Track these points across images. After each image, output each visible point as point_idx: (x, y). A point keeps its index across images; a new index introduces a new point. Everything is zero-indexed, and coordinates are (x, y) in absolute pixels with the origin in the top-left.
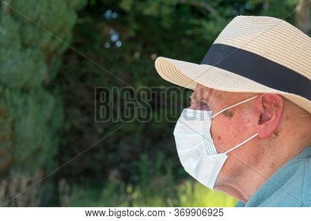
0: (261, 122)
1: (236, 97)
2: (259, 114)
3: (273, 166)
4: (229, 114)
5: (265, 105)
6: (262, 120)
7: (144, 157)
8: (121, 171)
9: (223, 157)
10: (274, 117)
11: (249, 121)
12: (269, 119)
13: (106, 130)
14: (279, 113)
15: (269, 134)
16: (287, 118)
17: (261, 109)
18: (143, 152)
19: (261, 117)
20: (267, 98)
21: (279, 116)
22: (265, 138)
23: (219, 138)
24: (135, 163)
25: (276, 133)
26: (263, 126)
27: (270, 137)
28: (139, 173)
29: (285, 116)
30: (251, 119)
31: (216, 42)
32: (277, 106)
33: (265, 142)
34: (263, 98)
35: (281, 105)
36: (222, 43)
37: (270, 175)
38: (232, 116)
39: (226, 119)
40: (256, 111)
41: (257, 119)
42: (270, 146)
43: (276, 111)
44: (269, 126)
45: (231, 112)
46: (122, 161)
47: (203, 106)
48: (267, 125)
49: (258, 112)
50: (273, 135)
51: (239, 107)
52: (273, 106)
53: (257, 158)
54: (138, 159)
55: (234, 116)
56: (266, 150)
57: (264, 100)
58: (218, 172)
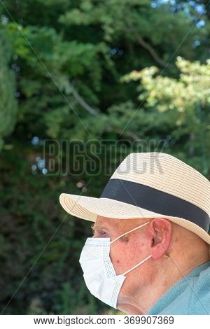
0: (153, 245)
1: (130, 225)
2: (151, 238)
3: (166, 284)
4: (125, 240)
5: (156, 229)
6: (154, 243)
7: (67, 286)
8: (43, 299)
9: (121, 278)
10: (164, 239)
11: (143, 245)
12: (160, 242)
13: (29, 257)
14: (169, 235)
15: (161, 255)
16: (176, 240)
17: (153, 233)
18: (65, 281)
19: (153, 240)
20: (157, 223)
21: (168, 239)
22: (158, 259)
23: (118, 261)
24: (57, 292)
25: (167, 254)
26: (155, 248)
27: (161, 257)
28: (61, 303)
29: (174, 239)
30: (144, 243)
31: (112, 178)
32: (166, 229)
33: (158, 263)
34: (154, 223)
35: (170, 228)
36: (117, 178)
37: (164, 292)
38: (127, 241)
39: (123, 244)
40: (148, 235)
41: (150, 242)
42: (162, 266)
43: (166, 234)
44: (160, 248)
45: (127, 238)
46: (45, 289)
47: (103, 234)
48: (158, 247)
49: (150, 236)
50: (165, 256)
51: (134, 233)
52: (162, 229)
53: (151, 278)
54: (61, 288)
55: (130, 241)
56: (159, 270)
57: (154, 226)
58: (118, 292)
